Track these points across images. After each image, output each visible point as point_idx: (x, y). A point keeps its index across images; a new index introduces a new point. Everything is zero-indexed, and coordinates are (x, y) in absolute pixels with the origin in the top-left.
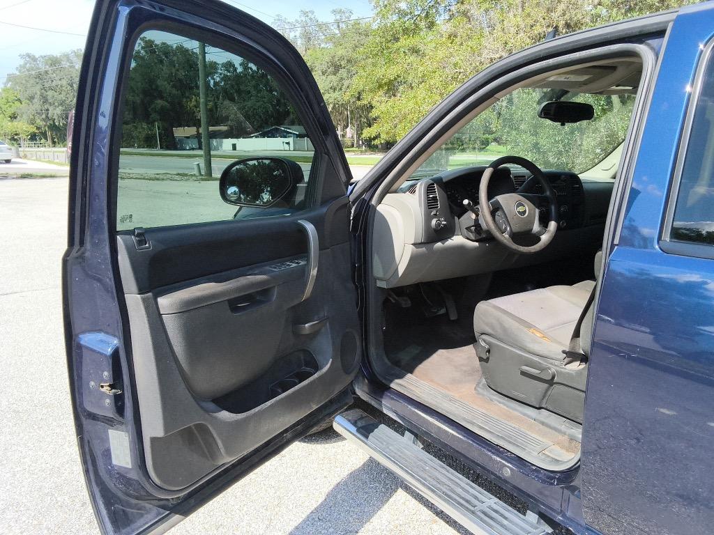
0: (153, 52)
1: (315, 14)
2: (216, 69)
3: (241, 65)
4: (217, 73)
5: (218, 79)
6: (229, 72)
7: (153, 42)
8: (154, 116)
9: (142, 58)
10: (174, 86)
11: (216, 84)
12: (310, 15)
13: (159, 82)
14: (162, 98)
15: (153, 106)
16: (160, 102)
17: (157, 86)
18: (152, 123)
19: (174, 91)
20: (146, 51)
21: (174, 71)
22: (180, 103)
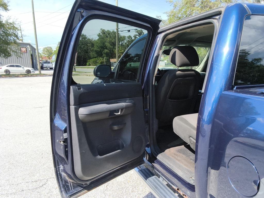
0: (104, 33)
1: (161, 17)
2: (125, 38)
3: (134, 36)
4: (125, 40)
5: (126, 42)
6: (129, 39)
7: (105, 30)
8: (104, 55)
9: (101, 36)
10: (111, 45)
11: (125, 43)
12: (159, 17)
13: (106, 44)
14: (107, 49)
15: (104, 52)
16: (106, 50)
17: (105, 45)
18: (103, 58)
19: (111, 47)
20: (102, 33)
21: (111, 39)
22: (112, 51)
